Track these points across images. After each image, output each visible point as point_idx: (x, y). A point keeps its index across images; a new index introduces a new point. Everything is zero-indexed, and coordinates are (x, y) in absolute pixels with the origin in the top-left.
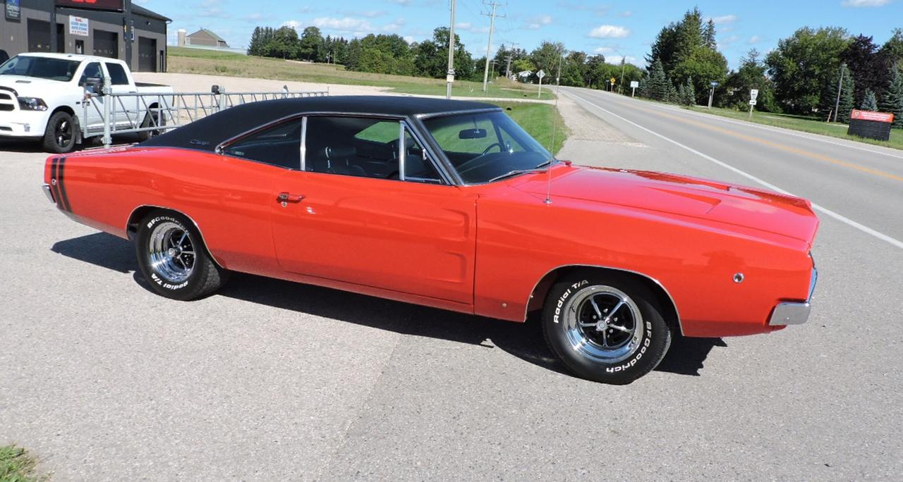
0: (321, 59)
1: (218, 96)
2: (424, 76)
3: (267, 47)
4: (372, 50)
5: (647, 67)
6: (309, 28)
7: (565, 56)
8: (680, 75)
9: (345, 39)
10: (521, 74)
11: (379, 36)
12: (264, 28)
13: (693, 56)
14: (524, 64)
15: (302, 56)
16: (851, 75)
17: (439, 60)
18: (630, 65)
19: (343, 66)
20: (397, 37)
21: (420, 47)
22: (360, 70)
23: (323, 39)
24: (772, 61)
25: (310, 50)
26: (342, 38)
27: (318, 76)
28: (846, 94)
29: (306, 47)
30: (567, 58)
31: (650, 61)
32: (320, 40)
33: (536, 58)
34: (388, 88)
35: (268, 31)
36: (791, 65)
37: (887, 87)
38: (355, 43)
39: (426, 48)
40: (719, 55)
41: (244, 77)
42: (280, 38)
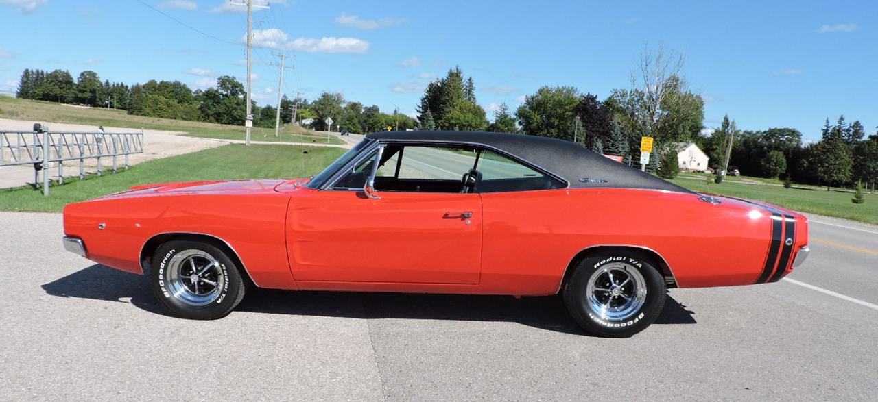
0: (100, 103)
1: (40, 135)
2: (211, 122)
3: (39, 91)
4: (156, 96)
5: (418, 117)
6: (85, 72)
7: (343, 106)
8: (447, 125)
9: (125, 84)
10: (304, 121)
11: (161, 83)
12: (34, 71)
13: (457, 108)
14: (306, 113)
15: (78, 100)
16: (583, 127)
17: (224, 107)
18: (402, 116)
19: (125, 112)
20: (179, 84)
21: (204, 95)
22: (145, 115)
23: (101, 84)
24: (521, 114)
25: (88, 95)
26: (122, 84)
27: (107, 120)
28: (580, 141)
29: (84, 92)
30: (345, 108)
31: (420, 112)
32: (99, 85)
33: (317, 108)
34: (181, 133)
35: (39, 75)
36: (536, 118)
37: (610, 136)
38: (137, 89)
39: (210, 95)
40: (479, 108)
41: (23, 119)
42: (52, 81)
